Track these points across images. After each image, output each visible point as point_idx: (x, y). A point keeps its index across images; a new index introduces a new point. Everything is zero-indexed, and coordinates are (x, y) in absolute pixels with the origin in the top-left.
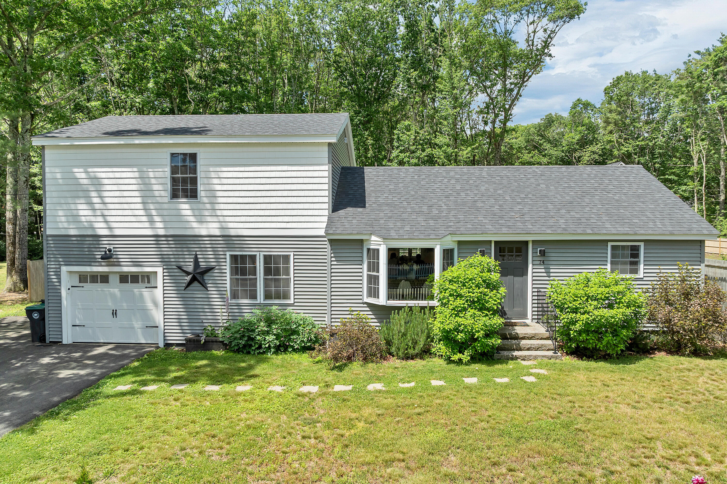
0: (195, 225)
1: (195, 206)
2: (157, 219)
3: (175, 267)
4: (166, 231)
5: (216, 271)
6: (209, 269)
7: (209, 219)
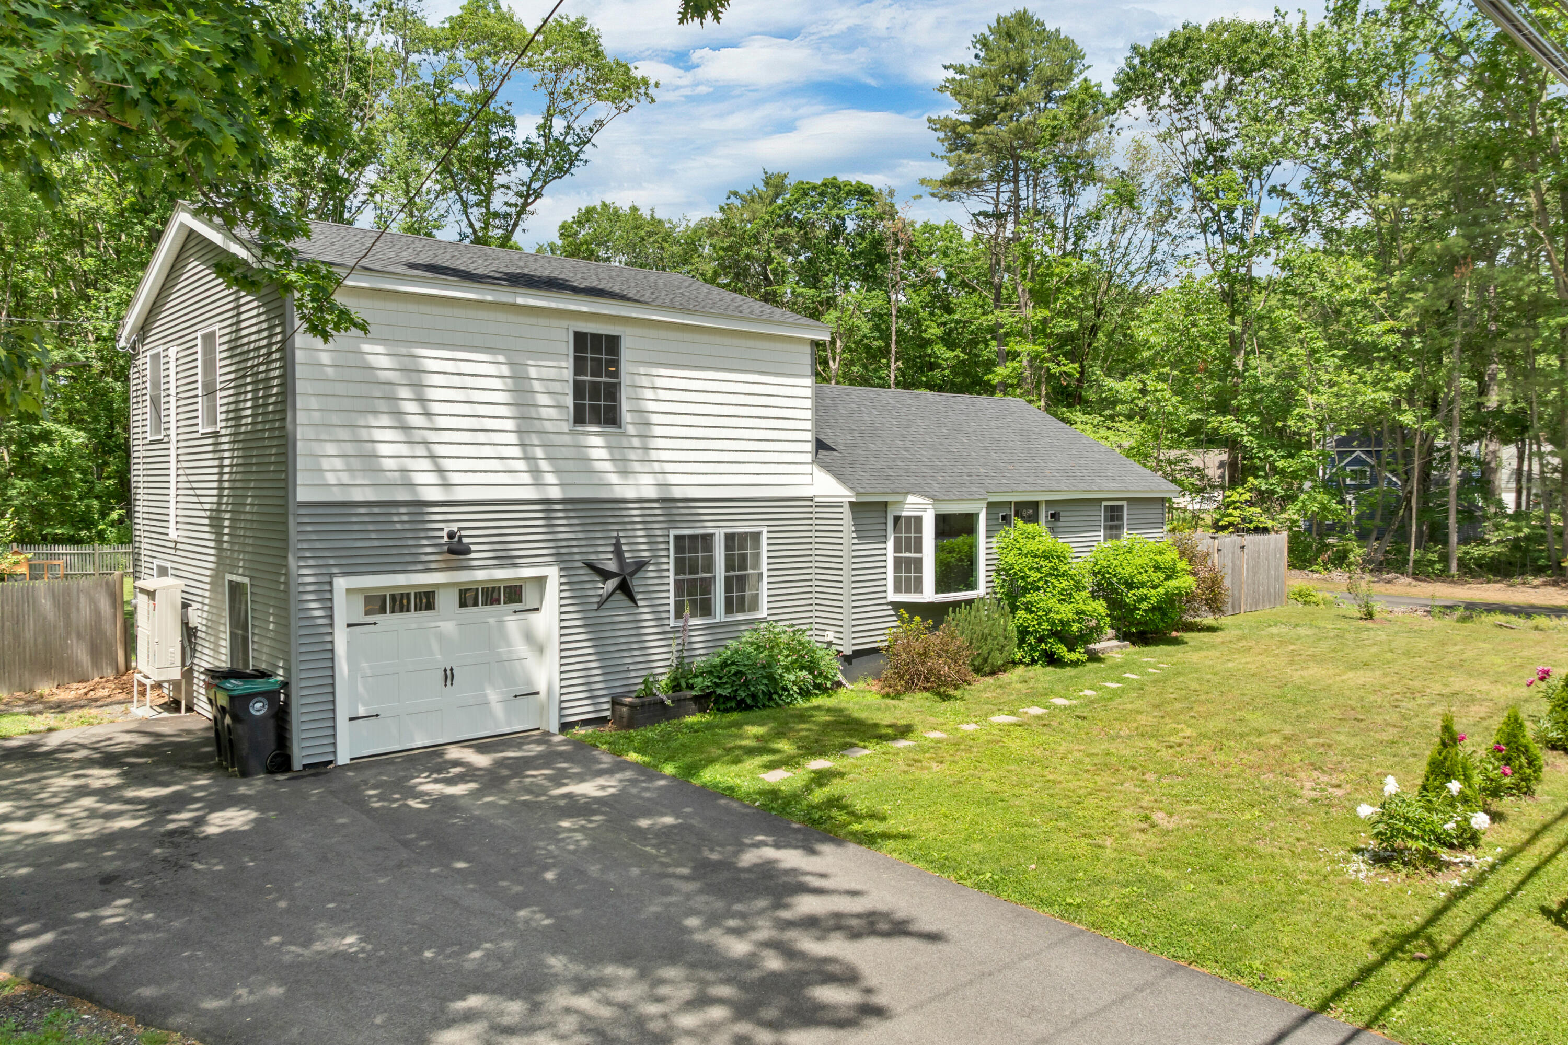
0: (614, 479)
1: (614, 441)
2: (544, 465)
3: (580, 564)
4: (564, 492)
5: (651, 568)
6: (641, 565)
7: (637, 467)
